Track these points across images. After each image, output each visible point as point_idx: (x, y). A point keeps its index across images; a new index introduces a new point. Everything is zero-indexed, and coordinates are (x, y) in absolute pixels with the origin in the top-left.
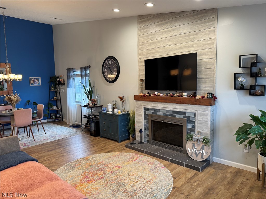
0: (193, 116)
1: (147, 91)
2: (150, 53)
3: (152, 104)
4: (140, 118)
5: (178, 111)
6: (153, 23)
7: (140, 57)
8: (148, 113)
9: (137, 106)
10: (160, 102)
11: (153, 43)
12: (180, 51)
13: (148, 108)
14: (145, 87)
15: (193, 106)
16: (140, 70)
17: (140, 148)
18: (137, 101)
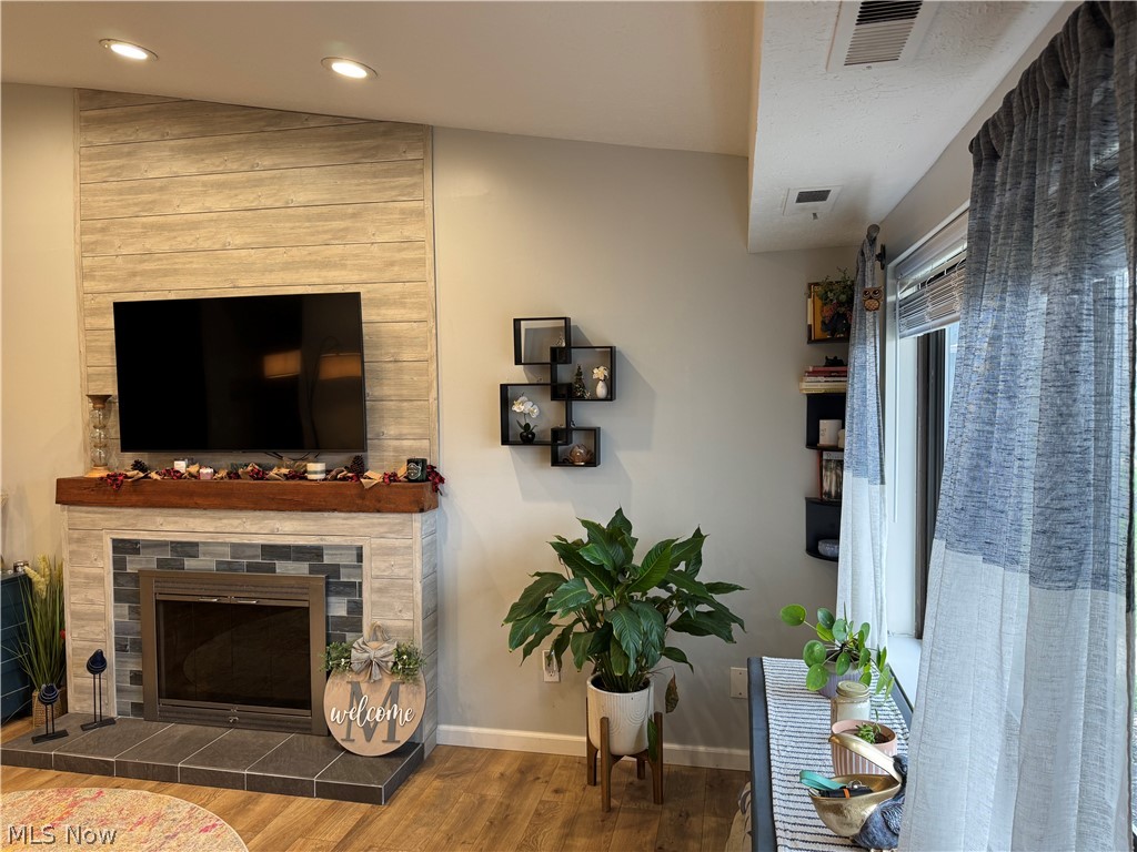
0: (350, 559)
1: (130, 458)
2: (143, 273)
3: (159, 520)
4: (92, 594)
5: (289, 547)
6: (155, 138)
7: (89, 285)
8: (139, 567)
9: (76, 535)
10: (197, 507)
11: (161, 228)
12: (289, 277)
13: (136, 542)
14: (119, 436)
15: (354, 518)
16: (88, 349)
17: (92, 754)
18: (72, 508)
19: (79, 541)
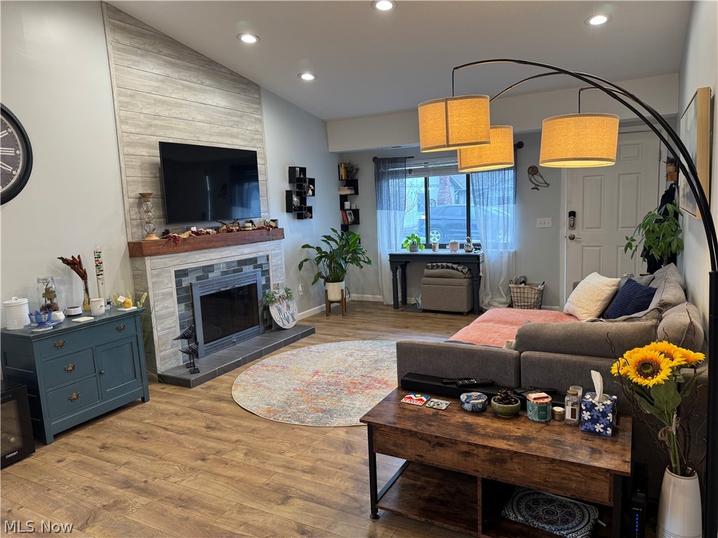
2: (156, 126)
3: (197, 256)
4: (167, 303)
5: (246, 260)
6: (155, 51)
7: (125, 127)
8: (187, 283)
11: (163, 103)
13: (187, 270)
15: (266, 244)
16: (127, 166)
18: (152, 258)
19: (158, 275)
